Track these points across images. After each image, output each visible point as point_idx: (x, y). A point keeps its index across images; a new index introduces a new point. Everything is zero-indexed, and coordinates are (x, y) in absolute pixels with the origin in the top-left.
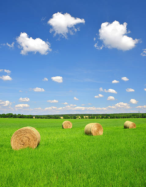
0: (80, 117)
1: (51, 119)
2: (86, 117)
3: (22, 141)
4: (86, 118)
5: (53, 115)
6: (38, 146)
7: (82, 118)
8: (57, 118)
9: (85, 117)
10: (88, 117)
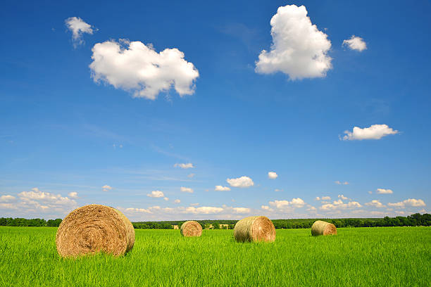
0: (211, 226)
1: (153, 230)
2: (225, 225)
3: (86, 238)
4: (225, 228)
5: (159, 223)
6: (127, 251)
7: (216, 227)
8: (166, 228)
9: (221, 225)
10: (227, 225)
